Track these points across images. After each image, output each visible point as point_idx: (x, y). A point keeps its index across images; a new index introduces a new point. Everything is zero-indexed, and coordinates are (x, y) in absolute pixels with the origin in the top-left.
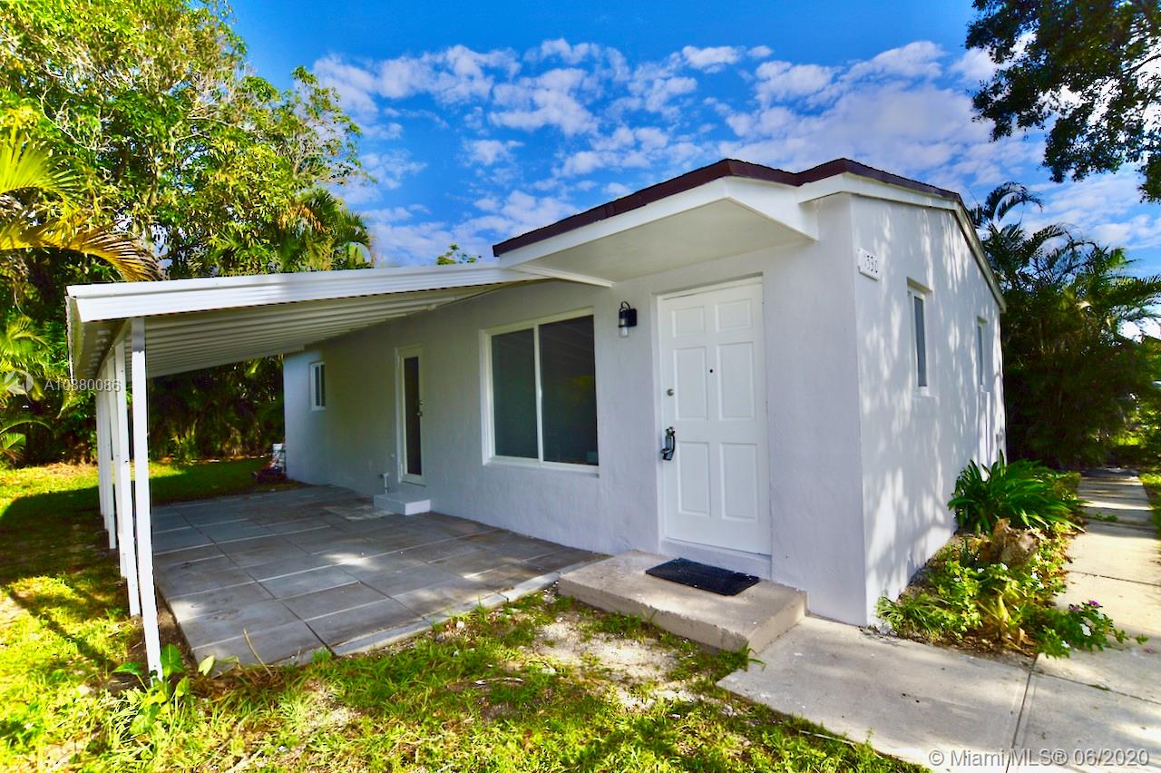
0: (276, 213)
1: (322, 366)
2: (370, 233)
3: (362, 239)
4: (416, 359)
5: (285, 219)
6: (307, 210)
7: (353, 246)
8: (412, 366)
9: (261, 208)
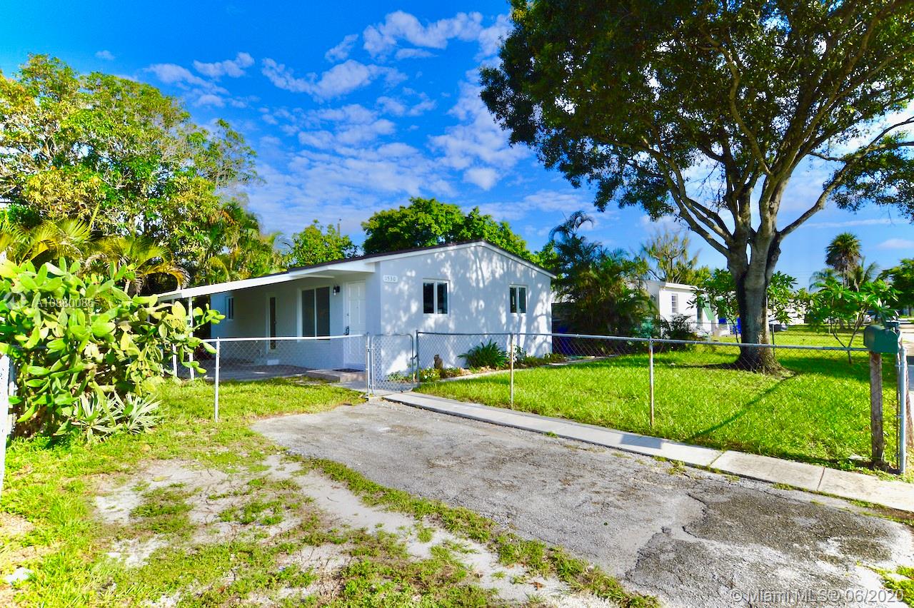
0: (208, 217)
1: (232, 299)
2: (260, 223)
3: (256, 227)
4: (274, 298)
5: (213, 219)
6: (225, 213)
7: (250, 231)
8: (273, 301)
9: (201, 215)
